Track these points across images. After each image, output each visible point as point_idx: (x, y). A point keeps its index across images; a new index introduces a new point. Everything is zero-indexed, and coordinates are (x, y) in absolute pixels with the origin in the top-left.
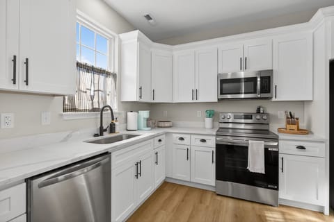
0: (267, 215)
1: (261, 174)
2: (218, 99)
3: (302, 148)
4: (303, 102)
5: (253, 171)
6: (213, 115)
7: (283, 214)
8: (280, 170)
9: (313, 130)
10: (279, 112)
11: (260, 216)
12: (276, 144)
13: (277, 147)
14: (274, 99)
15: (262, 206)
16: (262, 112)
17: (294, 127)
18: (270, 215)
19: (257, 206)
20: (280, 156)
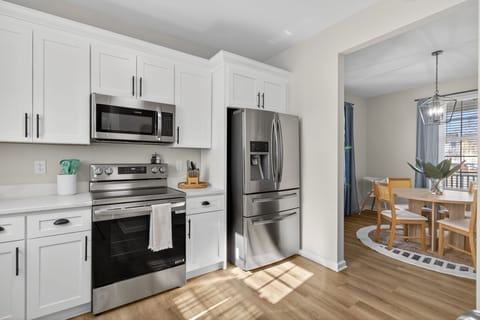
0: (176, 303)
1: (169, 249)
2: (93, 141)
3: (206, 203)
4: (199, 149)
5: (157, 250)
6: (78, 168)
7: (192, 290)
8: (187, 236)
9: (210, 182)
10: (177, 163)
11: (169, 309)
12: (182, 204)
13: (184, 207)
14: (175, 145)
15: (167, 295)
16: (158, 162)
17: (195, 180)
18: (181, 300)
19: (162, 298)
20: (187, 218)
